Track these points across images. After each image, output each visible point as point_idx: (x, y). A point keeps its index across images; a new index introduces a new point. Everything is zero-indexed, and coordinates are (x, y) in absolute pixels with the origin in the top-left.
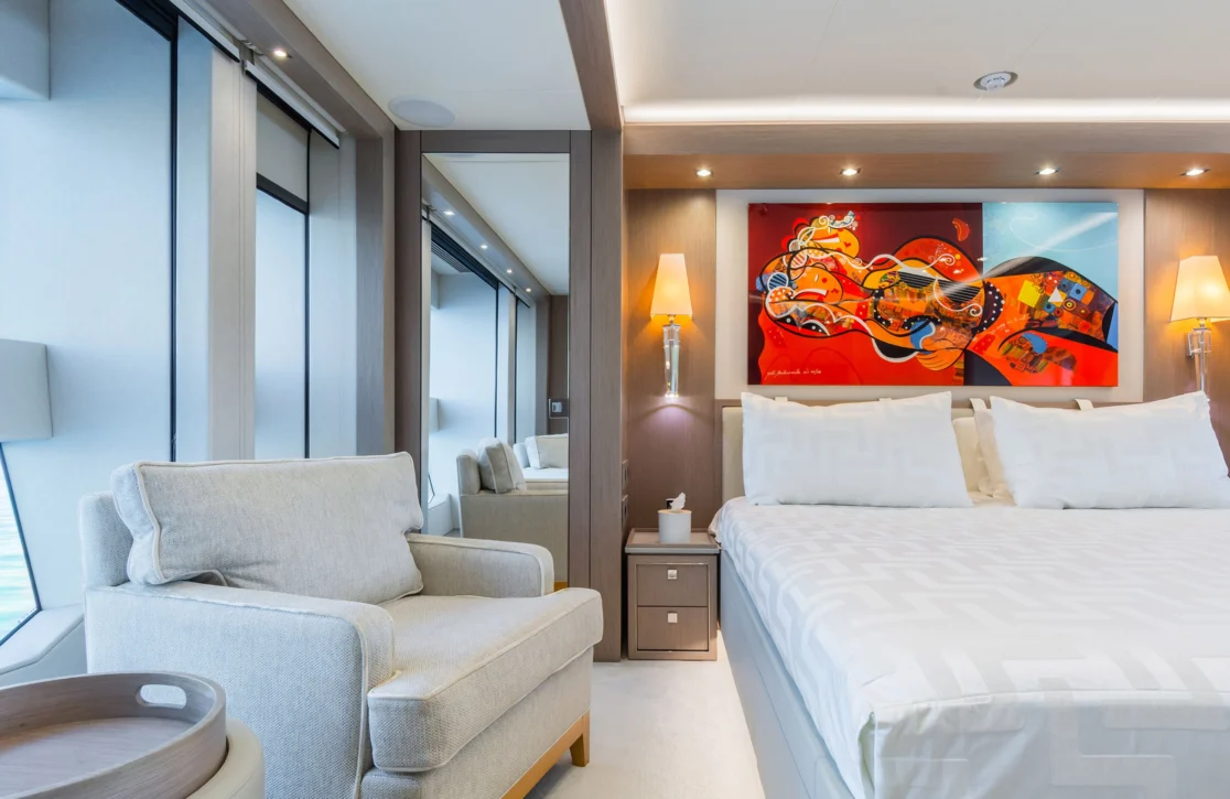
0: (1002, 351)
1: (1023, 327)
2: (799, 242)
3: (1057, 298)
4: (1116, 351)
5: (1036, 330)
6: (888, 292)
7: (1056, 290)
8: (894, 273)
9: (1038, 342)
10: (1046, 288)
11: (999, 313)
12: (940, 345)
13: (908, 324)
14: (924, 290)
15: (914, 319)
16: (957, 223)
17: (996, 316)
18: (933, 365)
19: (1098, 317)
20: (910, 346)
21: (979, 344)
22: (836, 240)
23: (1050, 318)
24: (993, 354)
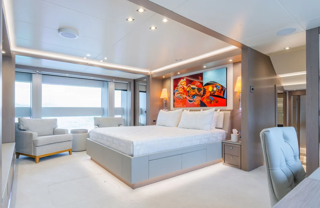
0: (206, 100)
1: (209, 95)
2: (179, 84)
3: (215, 89)
4: (226, 99)
5: (211, 96)
6: (190, 91)
7: (215, 88)
8: (190, 88)
9: (212, 98)
10: (213, 87)
11: (205, 93)
12: (197, 100)
13: (192, 96)
14: (195, 90)
16: (199, 77)
17: (205, 94)
18: (196, 104)
19: (222, 92)
20: (193, 100)
21: (202, 99)
22: (183, 83)
23: (214, 93)
24: (205, 101)
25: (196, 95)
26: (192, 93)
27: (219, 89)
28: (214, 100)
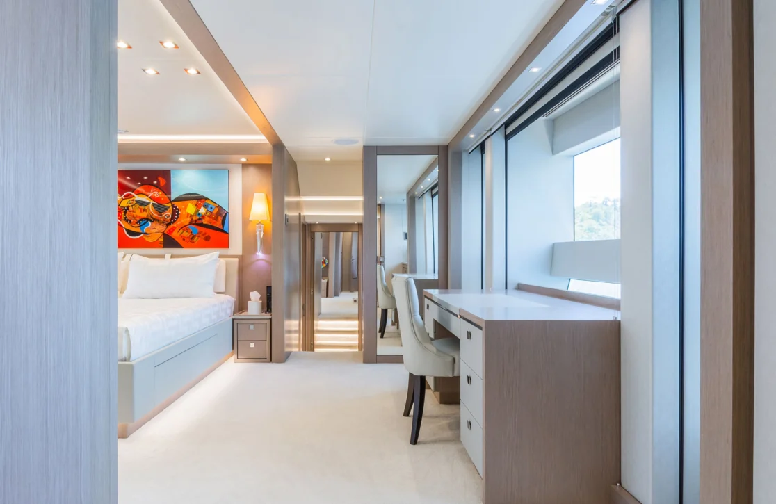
0: (179, 234)
1: (188, 223)
3: (202, 211)
4: (228, 233)
5: (194, 224)
6: (131, 209)
7: (202, 208)
8: (133, 200)
9: (193, 228)
10: (198, 206)
11: (178, 217)
12: (154, 231)
13: (139, 222)
14: (146, 207)
15: (141, 220)
16: (160, 179)
17: (177, 219)
18: (150, 240)
19: (220, 219)
20: (140, 231)
21: (169, 230)
23: (200, 219)
24: (176, 235)
25: (151, 221)
26: (138, 213)
27: (211, 213)
28: (199, 233)
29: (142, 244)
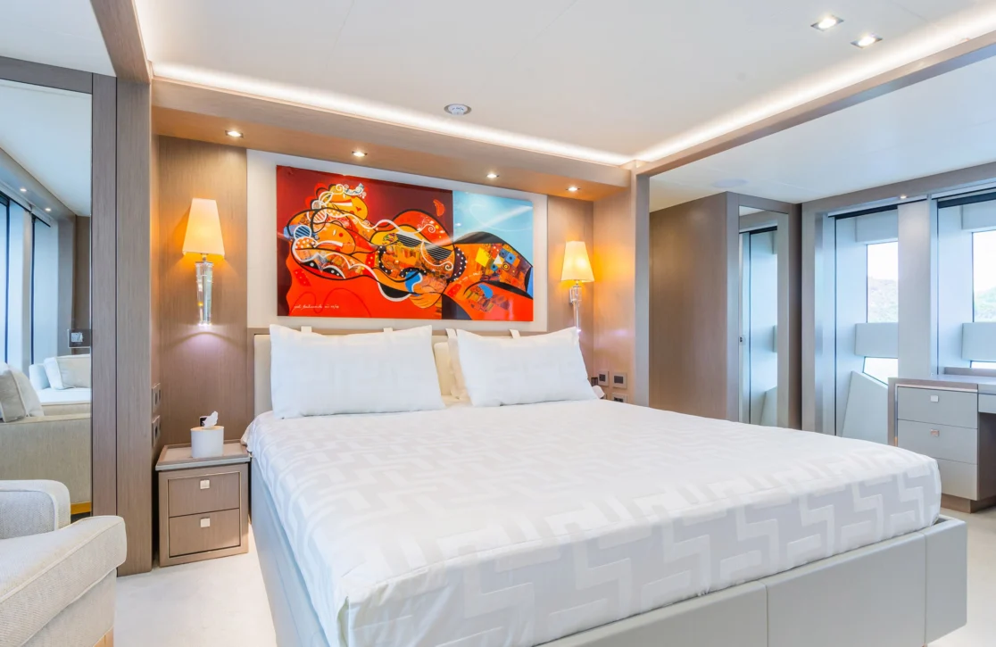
0: (466, 296)
1: (478, 280)
2: (320, 202)
3: (498, 261)
4: (532, 298)
5: (486, 282)
6: (389, 249)
7: (498, 256)
8: (393, 235)
9: (488, 290)
10: (492, 254)
11: (463, 269)
12: (427, 290)
13: (403, 273)
14: (414, 249)
15: (408, 269)
16: (436, 203)
17: (462, 271)
18: (421, 304)
19: (522, 275)
20: (407, 290)
21: (451, 291)
22: (350, 204)
23: (495, 275)
24: (460, 297)
25: (422, 272)
26: (401, 257)
27: (511, 265)
28: (493, 297)
29: (410, 312)
